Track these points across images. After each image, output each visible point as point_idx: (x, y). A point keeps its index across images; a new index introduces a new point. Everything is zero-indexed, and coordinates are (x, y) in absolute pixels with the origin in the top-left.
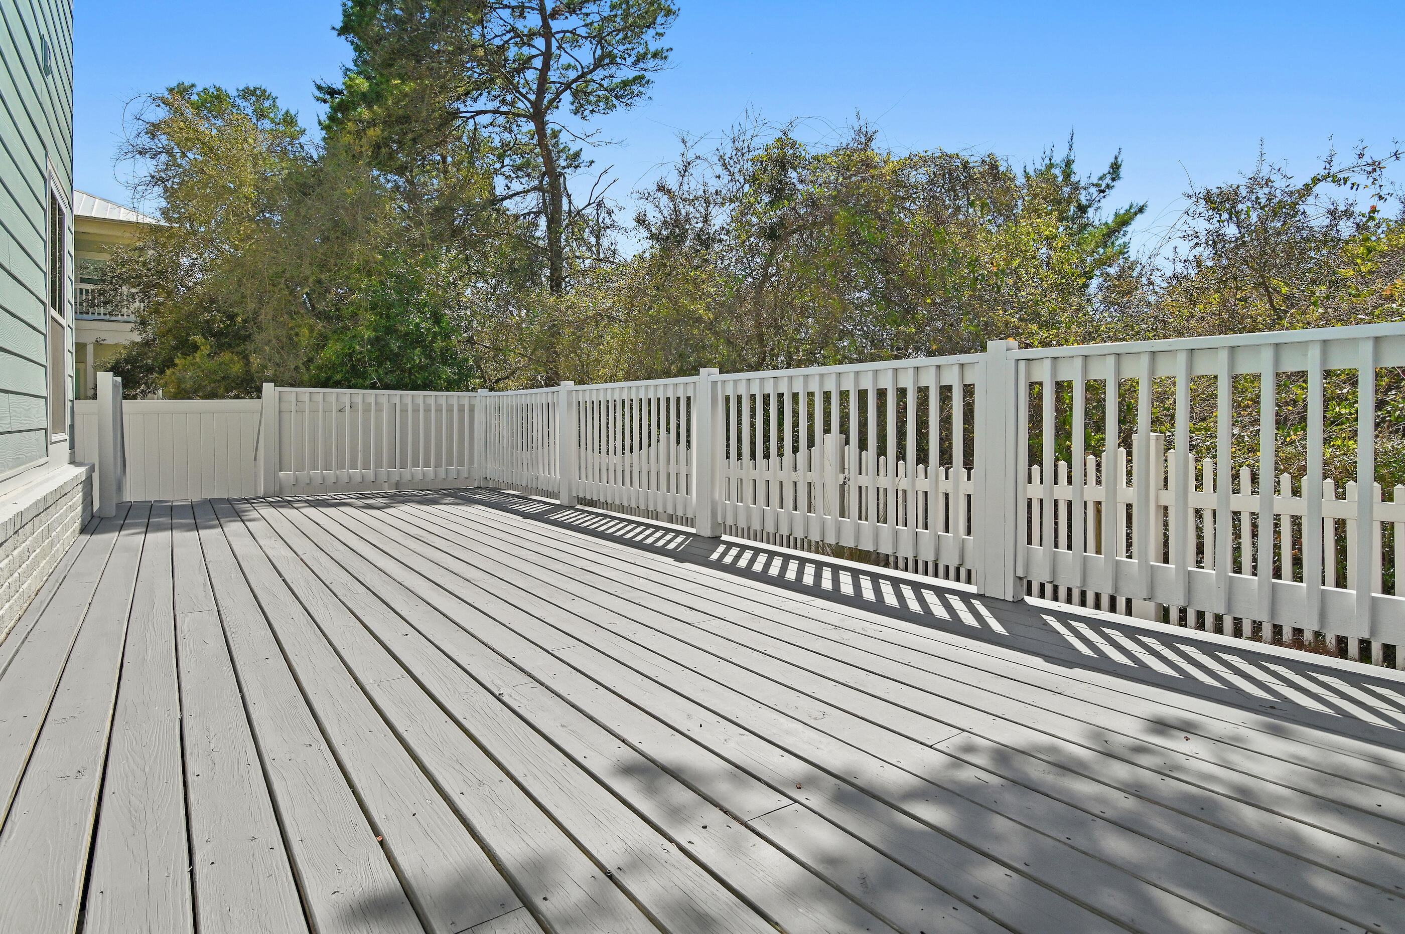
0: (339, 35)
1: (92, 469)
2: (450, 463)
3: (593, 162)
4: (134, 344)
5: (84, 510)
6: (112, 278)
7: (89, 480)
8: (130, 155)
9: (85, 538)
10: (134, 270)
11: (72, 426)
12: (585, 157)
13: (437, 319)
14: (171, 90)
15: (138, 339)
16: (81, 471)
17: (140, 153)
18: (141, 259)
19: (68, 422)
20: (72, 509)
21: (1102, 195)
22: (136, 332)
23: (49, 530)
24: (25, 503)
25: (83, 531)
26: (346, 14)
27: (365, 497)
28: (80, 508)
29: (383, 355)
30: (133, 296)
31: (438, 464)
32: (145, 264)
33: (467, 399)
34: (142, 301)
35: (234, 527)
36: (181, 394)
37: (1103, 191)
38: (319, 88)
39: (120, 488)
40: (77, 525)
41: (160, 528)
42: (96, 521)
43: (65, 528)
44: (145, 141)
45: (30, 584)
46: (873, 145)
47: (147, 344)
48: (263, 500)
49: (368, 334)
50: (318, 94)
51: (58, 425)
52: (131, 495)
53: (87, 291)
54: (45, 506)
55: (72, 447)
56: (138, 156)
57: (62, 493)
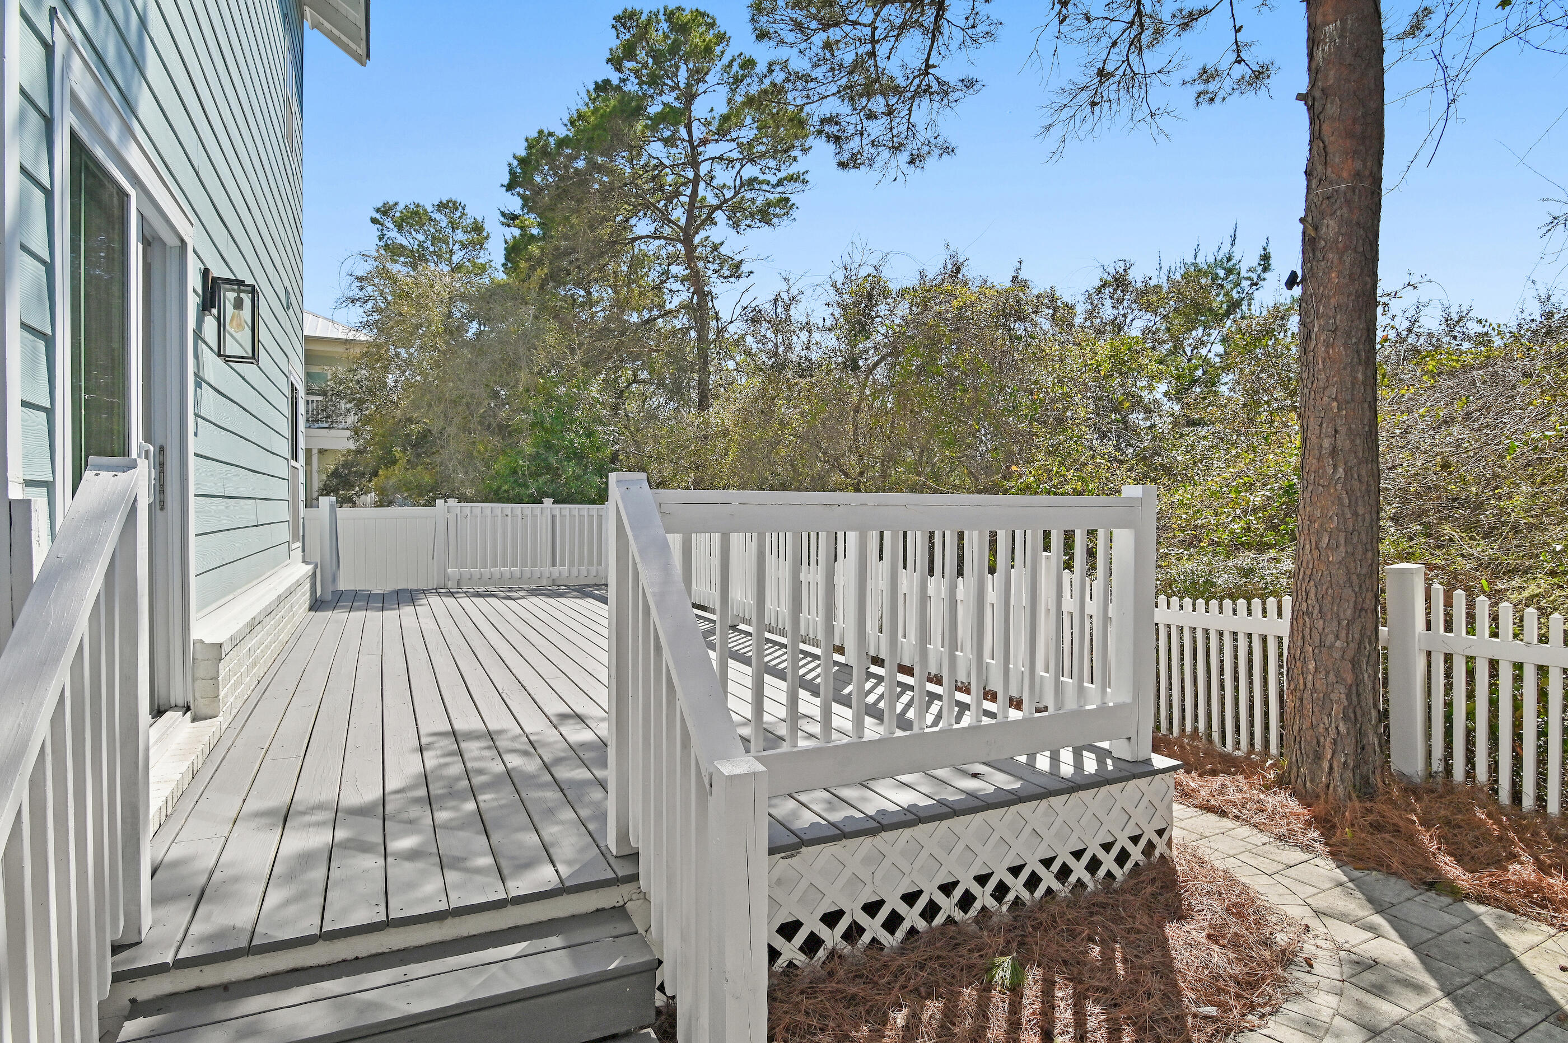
0: (507, 190)
1: (316, 567)
2: (581, 563)
3: (751, 272)
4: (349, 451)
5: (311, 595)
6: (332, 395)
7: (314, 574)
8: (345, 304)
9: (312, 613)
10: (349, 388)
11: (303, 536)
12: (745, 268)
13: (589, 434)
14: (378, 210)
15: (353, 447)
16: (310, 567)
17: (352, 302)
18: (356, 378)
19: (301, 534)
20: (304, 594)
21: (1254, 287)
22: (352, 441)
23: (292, 607)
24: (281, 590)
25: (310, 609)
26: (512, 173)
27: (511, 590)
28: (308, 594)
29: (542, 467)
30: (348, 411)
31: (572, 563)
32: (358, 382)
33: (595, 510)
34: (356, 414)
35: (408, 610)
36: (384, 501)
37: (1256, 284)
38: (503, 214)
39: (334, 579)
40: (307, 605)
41: (359, 609)
42: (319, 603)
43: (300, 607)
44: (355, 293)
45: (283, 637)
46: (963, 271)
47: (358, 452)
48: (435, 591)
49: (530, 450)
50: (502, 219)
51: (295, 538)
52: (342, 586)
53: (313, 401)
54: (290, 592)
55: (303, 551)
56: (350, 305)
57: (299, 584)
